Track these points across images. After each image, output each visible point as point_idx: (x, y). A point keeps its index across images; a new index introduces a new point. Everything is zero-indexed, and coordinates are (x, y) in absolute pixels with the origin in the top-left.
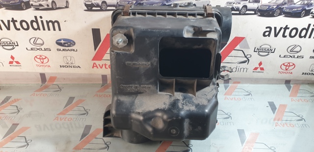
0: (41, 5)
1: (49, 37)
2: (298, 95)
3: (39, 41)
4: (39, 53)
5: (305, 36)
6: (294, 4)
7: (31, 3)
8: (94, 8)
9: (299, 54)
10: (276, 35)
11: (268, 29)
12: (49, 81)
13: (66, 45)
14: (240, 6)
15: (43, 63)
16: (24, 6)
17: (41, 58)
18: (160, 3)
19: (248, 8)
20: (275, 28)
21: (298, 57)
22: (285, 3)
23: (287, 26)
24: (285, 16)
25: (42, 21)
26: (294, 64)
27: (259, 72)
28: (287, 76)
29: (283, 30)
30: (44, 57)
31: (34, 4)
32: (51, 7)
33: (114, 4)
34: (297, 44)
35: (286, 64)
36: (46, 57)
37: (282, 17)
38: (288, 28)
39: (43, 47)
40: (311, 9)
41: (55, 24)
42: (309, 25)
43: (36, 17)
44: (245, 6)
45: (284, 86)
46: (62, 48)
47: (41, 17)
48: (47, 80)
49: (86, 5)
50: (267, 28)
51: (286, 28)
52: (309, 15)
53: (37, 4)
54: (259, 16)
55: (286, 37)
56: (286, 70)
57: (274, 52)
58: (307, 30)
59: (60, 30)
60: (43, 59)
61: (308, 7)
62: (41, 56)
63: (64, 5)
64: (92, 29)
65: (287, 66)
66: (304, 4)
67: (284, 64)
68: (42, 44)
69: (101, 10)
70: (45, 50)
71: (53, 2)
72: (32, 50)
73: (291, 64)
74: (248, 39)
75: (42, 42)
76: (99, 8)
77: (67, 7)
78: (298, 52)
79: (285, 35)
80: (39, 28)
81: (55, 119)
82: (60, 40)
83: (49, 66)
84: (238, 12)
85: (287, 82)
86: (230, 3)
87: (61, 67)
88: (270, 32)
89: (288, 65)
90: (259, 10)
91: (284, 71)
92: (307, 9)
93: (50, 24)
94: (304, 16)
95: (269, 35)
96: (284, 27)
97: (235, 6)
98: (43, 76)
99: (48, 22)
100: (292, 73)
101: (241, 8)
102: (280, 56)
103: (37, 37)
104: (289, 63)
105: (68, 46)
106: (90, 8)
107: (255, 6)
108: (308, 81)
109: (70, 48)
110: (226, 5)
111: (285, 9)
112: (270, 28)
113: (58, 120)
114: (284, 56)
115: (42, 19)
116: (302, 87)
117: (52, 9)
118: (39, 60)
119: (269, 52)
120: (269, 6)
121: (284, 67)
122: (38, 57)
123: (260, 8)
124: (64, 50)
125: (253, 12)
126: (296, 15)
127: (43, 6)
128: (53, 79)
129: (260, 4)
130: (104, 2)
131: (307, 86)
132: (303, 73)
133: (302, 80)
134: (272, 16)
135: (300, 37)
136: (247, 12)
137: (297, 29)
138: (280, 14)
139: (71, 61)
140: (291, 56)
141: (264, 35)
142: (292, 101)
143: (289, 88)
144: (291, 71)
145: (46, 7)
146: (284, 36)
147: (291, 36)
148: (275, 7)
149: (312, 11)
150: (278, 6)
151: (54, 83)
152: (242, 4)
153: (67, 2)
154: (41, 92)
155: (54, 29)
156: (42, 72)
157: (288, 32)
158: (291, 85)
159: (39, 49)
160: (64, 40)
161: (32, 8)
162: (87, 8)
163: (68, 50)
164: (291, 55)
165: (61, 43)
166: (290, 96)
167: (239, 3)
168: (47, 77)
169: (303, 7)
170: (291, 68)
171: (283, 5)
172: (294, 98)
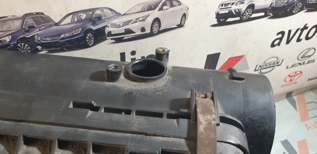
10: (288, 42)
14: (243, 7)
18: (78, 28)
19: (256, 8)
24: (308, 11)
26: (301, 72)
50: (278, 34)
73: (298, 73)
79: (301, 38)
84: (238, 18)
86: (226, 5)
88: (281, 39)
89: (295, 74)
97: (234, 8)
104: (296, 73)
110: (219, 10)
119: (274, 67)
125: (263, 14)
138: (301, 9)
140: (300, 64)
144: (295, 81)
164: (301, 62)
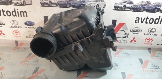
0: (17, 3)
1: (21, 20)
2: (155, 56)
3: (16, 23)
4: (15, 29)
5: (158, 23)
6: (151, 5)
7: (13, 1)
8: (45, 5)
9: (155, 33)
11: (138, 19)
12: (20, 45)
13: (30, 25)
15: (17, 35)
16: (9, 3)
17: (16, 32)
20: (141, 18)
21: (154, 35)
22: (146, 5)
23: (148, 17)
25: (18, 12)
27: (133, 43)
28: (149, 46)
29: (145, 20)
30: (18, 32)
31: (14, 2)
32: (23, 4)
33: (56, 3)
34: (154, 27)
35: (148, 39)
36: (19, 32)
37: (145, 12)
38: (148, 18)
39: (17, 26)
40: (160, 8)
41: (24, 13)
42: (160, 17)
43: (15, 9)
44: (125, 6)
45: (147, 51)
46: (27, 26)
47: (17, 9)
48: (19, 44)
49: (41, 3)
51: (147, 18)
52: (159, 11)
53: (16, 2)
54: (133, 11)
55: (147, 23)
56: (148, 42)
57: (141, 32)
58: (159, 20)
59: (27, 16)
60: (17, 32)
61: (158, 7)
62: (16, 31)
63: (30, 3)
64: (44, 16)
65: (148, 40)
66: (156, 5)
67: (147, 39)
68: (17, 24)
69: (49, 6)
70: (19, 28)
71: (24, 1)
72: (12, 27)
74: (127, 24)
75: (17, 23)
76: (48, 5)
77: (31, 4)
78: (154, 32)
80: (16, 15)
81: (20, 64)
82: (27, 22)
83: (20, 37)
85: (149, 49)
87: (26, 37)
90: (132, 8)
91: (147, 43)
92: (158, 8)
93: (22, 13)
94: (156, 12)
95: (138, 22)
96: (146, 17)
98: (17, 42)
99: (21, 12)
100: (151, 44)
101: (122, 6)
102: (144, 34)
103: (15, 20)
105: (31, 26)
106: (43, 5)
107: (130, 6)
108: (160, 49)
109: (32, 27)
111: (146, 7)
112: (139, 18)
113: (21, 64)
114: (147, 34)
115: (18, 11)
116: (157, 52)
117: (23, 5)
118: (15, 33)
120: (138, 6)
121: (147, 41)
122: (15, 31)
123: (133, 7)
124: (28, 28)
126: (152, 11)
127: (19, 3)
128: (22, 44)
129: (133, 5)
130: (50, 2)
131: (160, 52)
132: (158, 44)
133: (157, 48)
134: (140, 11)
135: (155, 23)
136: (126, 9)
137: (153, 19)
139: (32, 34)
141: (136, 22)
142: (152, 58)
143: (150, 52)
145: (20, 4)
146: (146, 23)
147: (150, 23)
148: (141, 6)
149: (161, 9)
150: (142, 6)
151: (23, 46)
152: (123, 4)
153: (31, 1)
154: (15, 51)
155: (24, 16)
156: (16, 40)
157: (148, 20)
158: (151, 51)
159: (15, 27)
160: (29, 22)
161: (13, 4)
162: (42, 5)
163: (31, 28)
165: (27, 24)
166: (151, 56)
167: (122, 4)
168: (19, 43)
169: (156, 7)
170: (151, 41)
171: (145, 5)
172: (153, 57)
